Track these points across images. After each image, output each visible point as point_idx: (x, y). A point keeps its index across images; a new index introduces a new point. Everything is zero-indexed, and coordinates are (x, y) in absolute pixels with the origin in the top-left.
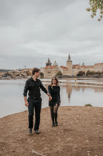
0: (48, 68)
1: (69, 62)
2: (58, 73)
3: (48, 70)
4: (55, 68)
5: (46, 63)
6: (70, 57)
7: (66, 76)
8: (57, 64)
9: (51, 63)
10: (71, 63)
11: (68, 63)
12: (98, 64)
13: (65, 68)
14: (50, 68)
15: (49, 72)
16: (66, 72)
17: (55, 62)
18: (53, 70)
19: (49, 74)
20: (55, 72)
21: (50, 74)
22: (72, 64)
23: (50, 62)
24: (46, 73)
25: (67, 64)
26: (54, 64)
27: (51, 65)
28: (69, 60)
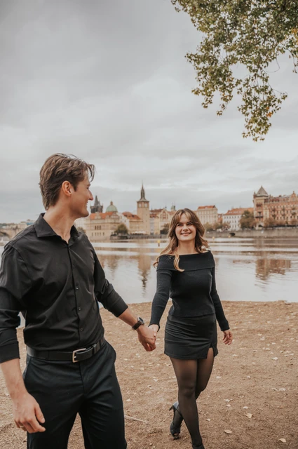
0: (96, 218)
1: (143, 203)
2: (119, 227)
3: (94, 222)
4: (112, 217)
5: (91, 207)
7: (136, 234)
8: (116, 208)
9: (102, 207)
10: (146, 205)
11: (140, 205)
12: (204, 207)
13: (133, 216)
14: (100, 217)
15: (98, 228)
16: (137, 226)
17: (112, 203)
18: (106, 221)
19: (97, 231)
20: (112, 225)
21: (99, 231)
22: (148, 207)
23: (98, 205)
24: (91, 230)
25: (138, 207)
26: (108, 208)
27: (102, 211)
28: (143, 200)
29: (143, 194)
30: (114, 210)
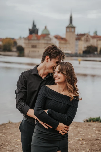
0: (33, 38)
1: (71, 28)
4: (46, 38)
5: (30, 30)
8: (48, 31)
9: (38, 30)
10: (73, 30)
11: (68, 30)
13: (62, 39)
14: (35, 38)
15: (34, 47)
16: (65, 46)
17: (46, 27)
18: (41, 42)
19: (33, 49)
20: (45, 45)
21: (35, 49)
23: (35, 28)
25: (67, 32)
26: (43, 31)
27: (37, 33)
28: (71, 25)
29: (71, 20)
30: (47, 33)
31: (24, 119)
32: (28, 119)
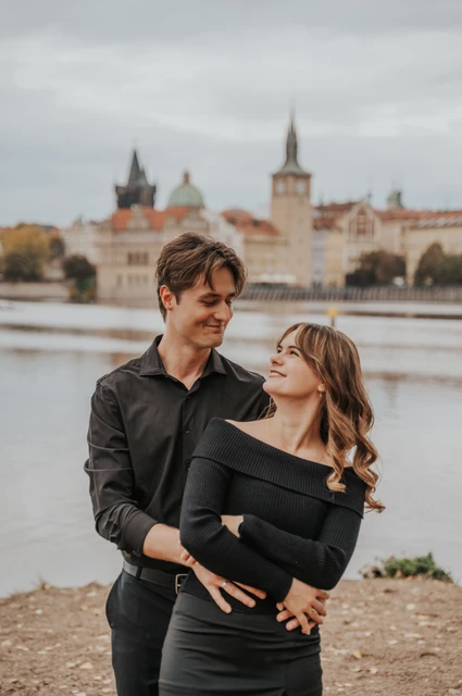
0: (131, 224)
1: (291, 180)
3: (127, 238)
5: (117, 189)
6: (295, 147)
7: (264, 285)
8: (199, 195)
9: (154, 189)
10: (300, 186)
11: (281, 187)
13: (257, 224)
14: (144, 224)
16: (268, 255)
17: (187, 177)
19: (133, 271)
21: (142, 271)
22: (307, 193)
23: (142, 182)
24: (115, 265)
25: (275, 194)
26: (176, 192)
27: (152, 203)
28: (292, 168)
29: (292, 147)
30: (195, 201)
31: (128, 570)
32: (144, 570)
